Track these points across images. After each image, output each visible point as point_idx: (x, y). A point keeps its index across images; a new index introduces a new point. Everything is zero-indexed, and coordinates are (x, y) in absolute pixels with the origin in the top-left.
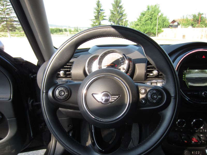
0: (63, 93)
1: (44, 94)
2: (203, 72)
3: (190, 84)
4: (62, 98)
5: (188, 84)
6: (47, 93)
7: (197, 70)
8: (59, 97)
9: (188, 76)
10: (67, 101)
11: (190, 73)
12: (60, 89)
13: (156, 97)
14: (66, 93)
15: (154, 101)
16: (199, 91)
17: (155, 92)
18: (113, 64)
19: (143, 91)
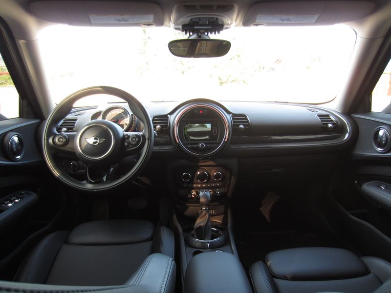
0: (61, 140)
1: (46, 141)
2: (203, 126)
3: (191, 137)
4: (60, 143)
5: (189, 138)
6: (48, 140)
8: (59, 143)
9: (189, 130)
10: (67, 146)
11: (191, 127)
12: (59, 137)
13: (134, 140)
14: (64, 140)
15: (134, 143)
16: (198, 144)
17: (134, 136)
18: (116, 120)
19: (127, 137)
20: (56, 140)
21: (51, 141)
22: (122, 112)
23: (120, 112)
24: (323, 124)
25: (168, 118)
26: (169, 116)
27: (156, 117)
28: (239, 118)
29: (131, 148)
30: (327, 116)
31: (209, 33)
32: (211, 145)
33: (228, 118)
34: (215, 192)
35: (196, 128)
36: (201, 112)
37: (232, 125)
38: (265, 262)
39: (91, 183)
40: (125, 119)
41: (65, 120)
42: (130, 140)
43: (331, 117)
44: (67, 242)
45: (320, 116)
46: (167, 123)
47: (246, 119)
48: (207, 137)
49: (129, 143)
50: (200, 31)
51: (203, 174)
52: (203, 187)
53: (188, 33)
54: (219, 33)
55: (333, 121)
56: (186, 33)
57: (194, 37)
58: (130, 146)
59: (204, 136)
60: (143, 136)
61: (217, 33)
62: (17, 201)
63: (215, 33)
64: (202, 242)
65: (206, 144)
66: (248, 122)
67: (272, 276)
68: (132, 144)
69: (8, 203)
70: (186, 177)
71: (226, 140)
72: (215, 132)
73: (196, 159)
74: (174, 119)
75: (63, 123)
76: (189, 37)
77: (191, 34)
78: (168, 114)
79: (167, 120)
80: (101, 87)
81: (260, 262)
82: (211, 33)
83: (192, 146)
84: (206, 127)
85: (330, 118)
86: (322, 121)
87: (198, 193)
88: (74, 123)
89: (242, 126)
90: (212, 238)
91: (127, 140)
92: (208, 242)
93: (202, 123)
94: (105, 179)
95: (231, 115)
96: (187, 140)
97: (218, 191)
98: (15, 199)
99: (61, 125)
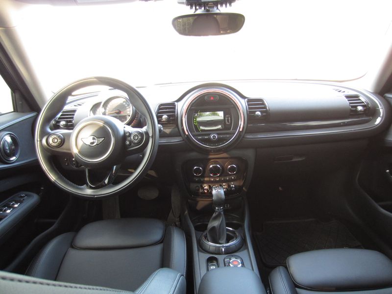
0: (56, 140)
1: (39, 142)
2: (214, 114)
3: (202, 128)
4: (55, 144)
5: (199, 128)
6: (41, 141)
7: (208, 113)
8: (53, 144)
9: (199, 119)
10: (62, 147)
11: (200, 116)
12: (53, 137)
13: (137, 138)
14: (59, 140)
15: (136, 141)
16: (209, 135)
17: (136, 134)
18: (118, 111)
19: (128, 134)
20: (50, 141)
21: (44, 141)
22: (124, 102)
23: (122, 102)
24: (352, 107)
25: (175, 106)
26: (176, 103)
27: (162, 105)
28: (255, 103)
29: (134, 147)
30: (357, 96)
31: (219, 6)
32: (225, 136)
33: (242, 104)
34: (229, 186)
35: (207, 117)
36: (212, 99)
37: (247, 113)
38: (287, 268)
39: (91, 188)
40: (128, 110)
41: (64, 112)
42: (132, 138)
43: (361, 98)
44: (72, 246)
45: (347, 97)
46: (174, 112)
47: (263, 104)
48: (220, 127)
49: (131, 142)
50: (207, 5)
51: (215, 167)
52: (216, 180)
53: (194, 7)
54: (230, 5)
55: (363, 102)
56: (191, 7)
57: (200, 11)
58: (132, 144)
59: (216, 125)
60: (147, 133)
61: (228, 5)
62: (16, 206)
63: (226, 6)
64: (216, 247)
65: (218, 134)
66: (265, 108)
67: (295, 285)
68: (134, 143)
69: (5, 210)
70: (197, 171)
71: (241, 130)
72: (228, 120)
73: (207, 152)
74: (182, 108)
75: (62, 115)
76: (195, 12)
77: (197, 7)
78: (175, 101)
79: (174, 108)
80: (96, 78)
81: (281, 267)
82: (222, 5)
83: (203, 137)
84: (218, 115)
85: (360, 100)
86: (350, 103)
87: (211, 188)
88: (73, 115)
89: (258, 113)
90: (228, 241)
91: (129, 138)
92: (223, 246)
93: (214, 110)
94: (106, 181)
95: (246, 100)
96: (197, 130)
97: (233, 184)
98: (13, 204)
99: (59, 118)
